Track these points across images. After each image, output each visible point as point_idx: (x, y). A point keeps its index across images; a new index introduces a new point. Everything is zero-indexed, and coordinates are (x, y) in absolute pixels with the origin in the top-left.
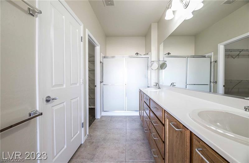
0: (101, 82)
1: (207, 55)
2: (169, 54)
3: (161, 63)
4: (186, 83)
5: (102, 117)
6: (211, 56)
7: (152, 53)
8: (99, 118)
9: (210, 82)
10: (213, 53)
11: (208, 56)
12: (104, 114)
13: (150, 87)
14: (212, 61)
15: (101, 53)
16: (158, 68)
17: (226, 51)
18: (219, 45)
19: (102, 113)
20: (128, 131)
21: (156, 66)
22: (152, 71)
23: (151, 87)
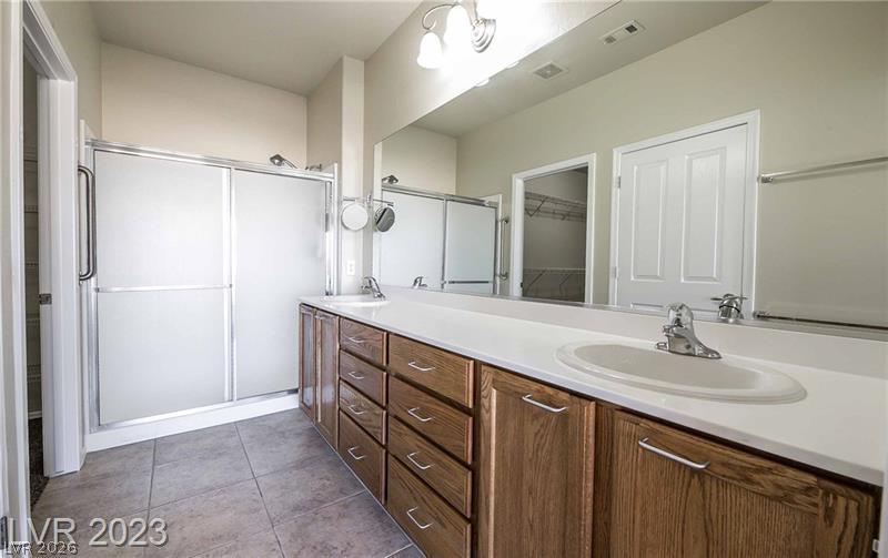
0: (82, 278)
1: (487, 200)
2: (392, 179)
3: (377, 208)
4: (443, 279)
5: (91, 458)
6: (497, 204)
7: (344, 167)
8: (78, 469)
9: (495, 274)
10: (501, 196)
11: (490, 203)
12: (99, 441)
13: (335, 293)
14: (500, 218)
15: (82, 122)
16: (366, 226)
17: (528, 196)
18: (514, 176)
19: (88, 437)
20: (263, 482)
21: (358, 215)
22: (345, 232)
23: (339, 294)
